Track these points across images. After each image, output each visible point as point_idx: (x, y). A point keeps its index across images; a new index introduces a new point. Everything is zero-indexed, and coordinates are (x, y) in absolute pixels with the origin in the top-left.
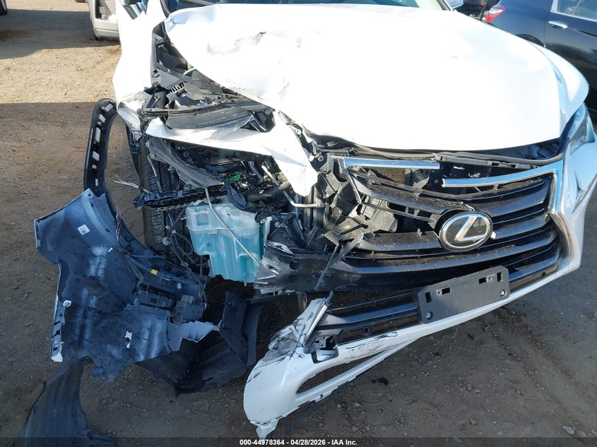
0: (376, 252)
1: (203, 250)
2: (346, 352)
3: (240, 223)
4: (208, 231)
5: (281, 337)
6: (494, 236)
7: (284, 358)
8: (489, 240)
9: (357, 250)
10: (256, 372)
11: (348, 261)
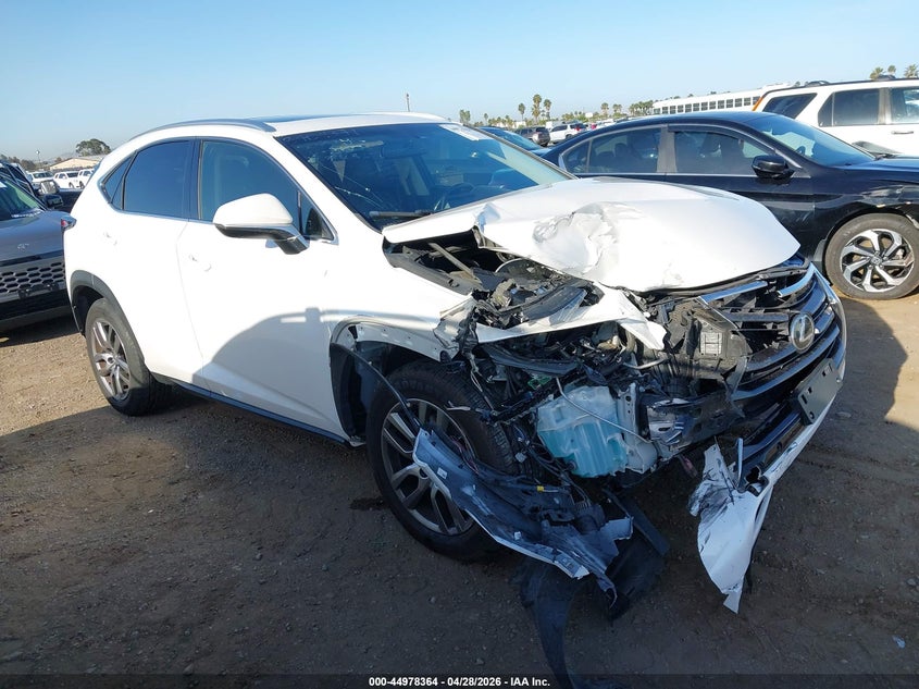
0: (755, 372)
1: (569, 449)
2: (773, 474)
3: (598, 404)
4: (570, 425)
5: (701, 496)
6: (817, 331)
7: (726, 507)
8: (816, 336)
9: (747, 375)
10: (704, 537)
11: (742, 388)
